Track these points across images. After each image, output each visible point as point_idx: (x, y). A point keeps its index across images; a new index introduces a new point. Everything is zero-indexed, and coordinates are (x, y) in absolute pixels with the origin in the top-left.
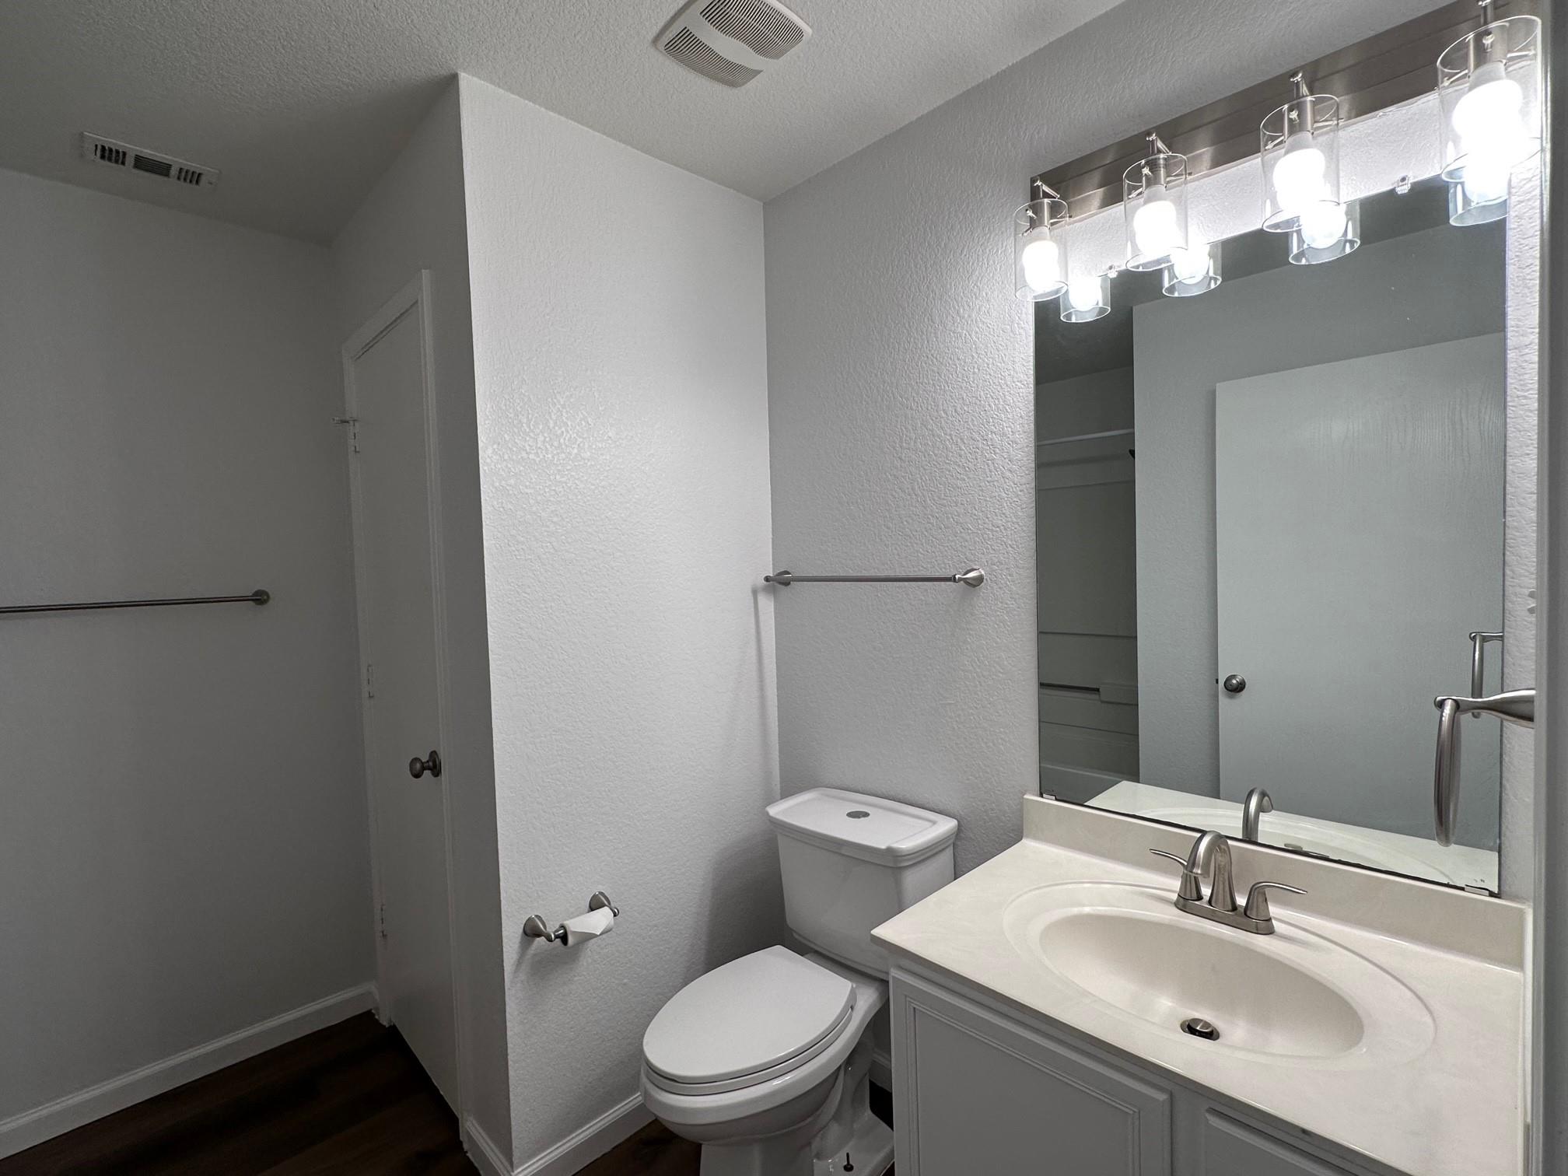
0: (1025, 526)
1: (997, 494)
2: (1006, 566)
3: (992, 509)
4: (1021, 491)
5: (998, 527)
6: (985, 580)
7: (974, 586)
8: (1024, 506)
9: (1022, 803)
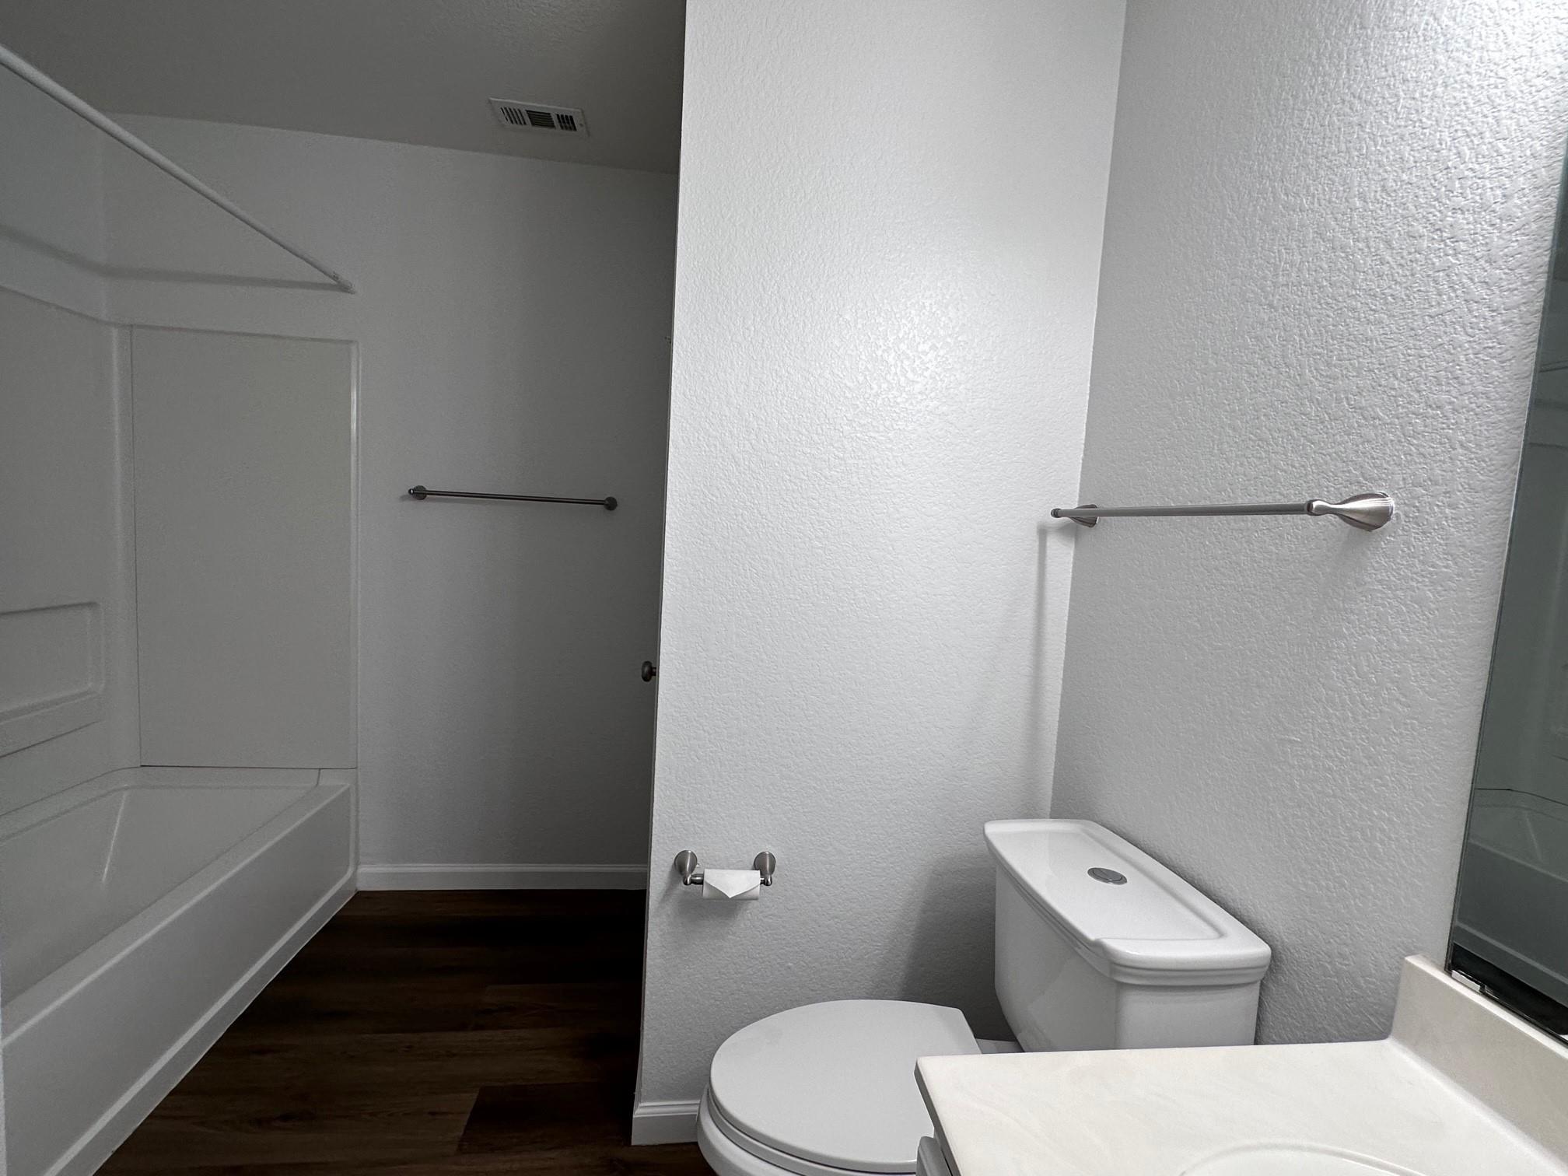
0: (1502, 399)
1: (1446, 339)
2: (1444, 488)
3: (1431, 372)
4: (1504, 323)
5: (1438, 407)
6: (1393, 517)
7: (1370, 527)
8: (1508, 355)
9: (1400, 965)
